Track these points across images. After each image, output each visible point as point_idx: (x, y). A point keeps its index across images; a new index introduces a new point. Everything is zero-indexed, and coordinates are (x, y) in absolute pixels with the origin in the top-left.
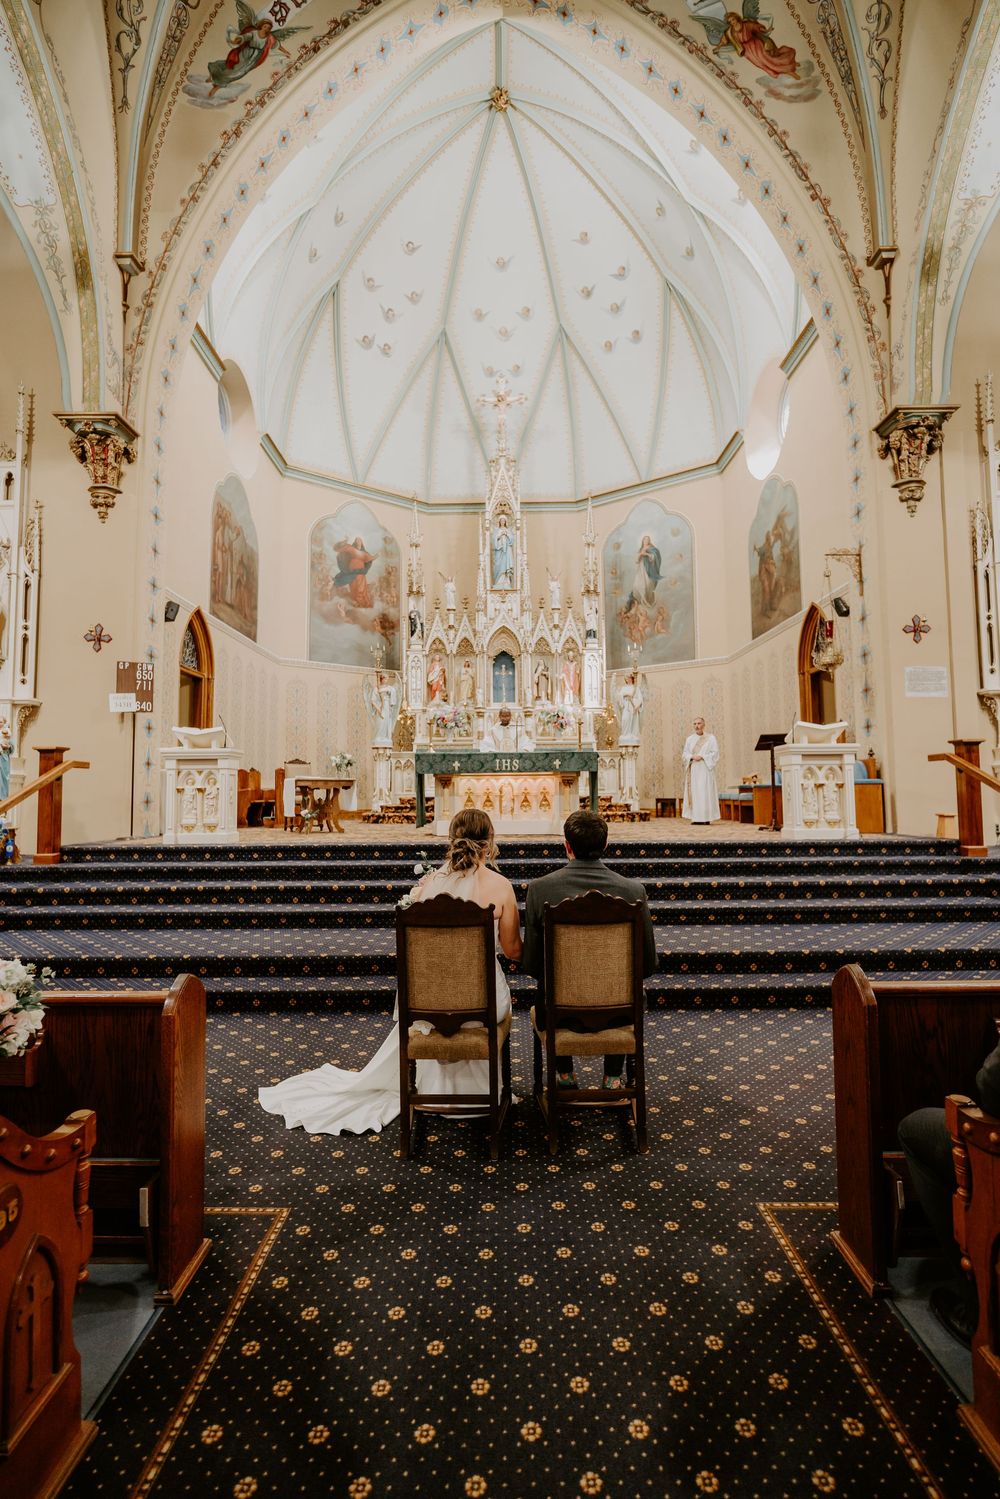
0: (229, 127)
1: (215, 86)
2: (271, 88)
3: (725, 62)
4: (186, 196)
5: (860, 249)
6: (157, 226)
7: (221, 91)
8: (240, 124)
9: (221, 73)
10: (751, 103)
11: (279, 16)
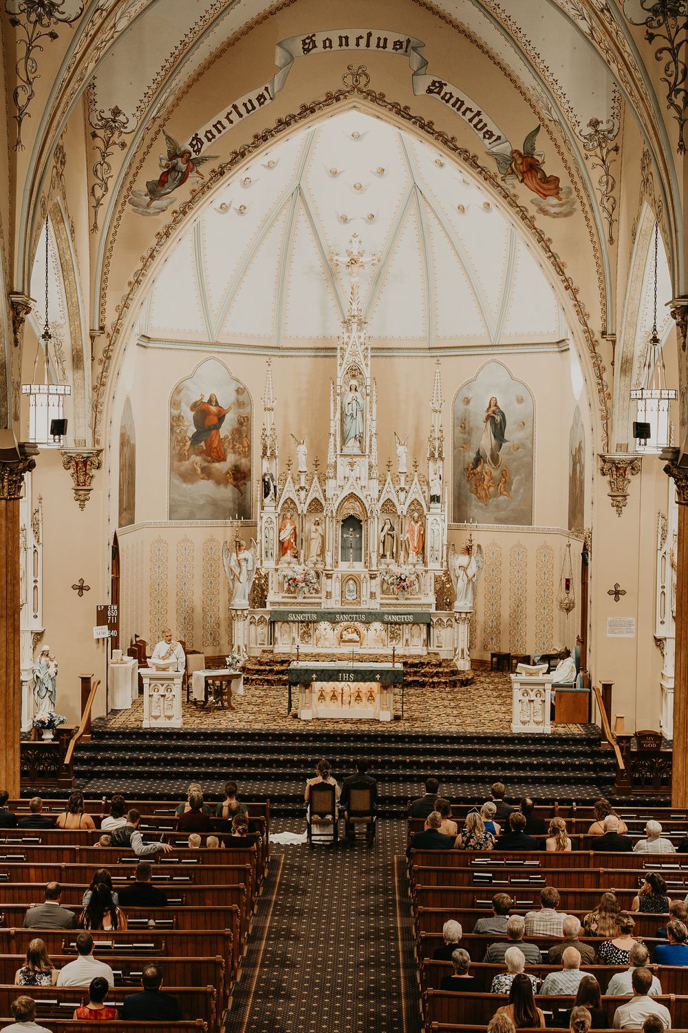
0: (161, 229)
1: (151, 199)
2: (190, 202)
3: (510, 187)
4: (132, 279)
5: (596, 325)
6: (112, 301)
7: (156, 203)
8: (169, 227)
9: (155, 190)
10: (526, 217)
11: (196, 148)
